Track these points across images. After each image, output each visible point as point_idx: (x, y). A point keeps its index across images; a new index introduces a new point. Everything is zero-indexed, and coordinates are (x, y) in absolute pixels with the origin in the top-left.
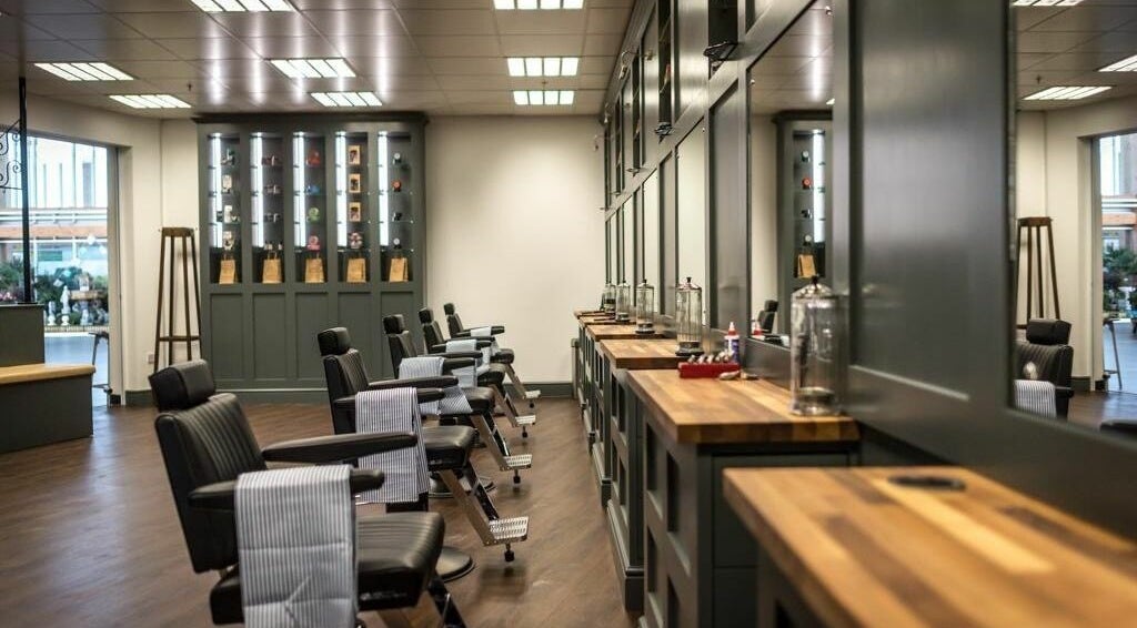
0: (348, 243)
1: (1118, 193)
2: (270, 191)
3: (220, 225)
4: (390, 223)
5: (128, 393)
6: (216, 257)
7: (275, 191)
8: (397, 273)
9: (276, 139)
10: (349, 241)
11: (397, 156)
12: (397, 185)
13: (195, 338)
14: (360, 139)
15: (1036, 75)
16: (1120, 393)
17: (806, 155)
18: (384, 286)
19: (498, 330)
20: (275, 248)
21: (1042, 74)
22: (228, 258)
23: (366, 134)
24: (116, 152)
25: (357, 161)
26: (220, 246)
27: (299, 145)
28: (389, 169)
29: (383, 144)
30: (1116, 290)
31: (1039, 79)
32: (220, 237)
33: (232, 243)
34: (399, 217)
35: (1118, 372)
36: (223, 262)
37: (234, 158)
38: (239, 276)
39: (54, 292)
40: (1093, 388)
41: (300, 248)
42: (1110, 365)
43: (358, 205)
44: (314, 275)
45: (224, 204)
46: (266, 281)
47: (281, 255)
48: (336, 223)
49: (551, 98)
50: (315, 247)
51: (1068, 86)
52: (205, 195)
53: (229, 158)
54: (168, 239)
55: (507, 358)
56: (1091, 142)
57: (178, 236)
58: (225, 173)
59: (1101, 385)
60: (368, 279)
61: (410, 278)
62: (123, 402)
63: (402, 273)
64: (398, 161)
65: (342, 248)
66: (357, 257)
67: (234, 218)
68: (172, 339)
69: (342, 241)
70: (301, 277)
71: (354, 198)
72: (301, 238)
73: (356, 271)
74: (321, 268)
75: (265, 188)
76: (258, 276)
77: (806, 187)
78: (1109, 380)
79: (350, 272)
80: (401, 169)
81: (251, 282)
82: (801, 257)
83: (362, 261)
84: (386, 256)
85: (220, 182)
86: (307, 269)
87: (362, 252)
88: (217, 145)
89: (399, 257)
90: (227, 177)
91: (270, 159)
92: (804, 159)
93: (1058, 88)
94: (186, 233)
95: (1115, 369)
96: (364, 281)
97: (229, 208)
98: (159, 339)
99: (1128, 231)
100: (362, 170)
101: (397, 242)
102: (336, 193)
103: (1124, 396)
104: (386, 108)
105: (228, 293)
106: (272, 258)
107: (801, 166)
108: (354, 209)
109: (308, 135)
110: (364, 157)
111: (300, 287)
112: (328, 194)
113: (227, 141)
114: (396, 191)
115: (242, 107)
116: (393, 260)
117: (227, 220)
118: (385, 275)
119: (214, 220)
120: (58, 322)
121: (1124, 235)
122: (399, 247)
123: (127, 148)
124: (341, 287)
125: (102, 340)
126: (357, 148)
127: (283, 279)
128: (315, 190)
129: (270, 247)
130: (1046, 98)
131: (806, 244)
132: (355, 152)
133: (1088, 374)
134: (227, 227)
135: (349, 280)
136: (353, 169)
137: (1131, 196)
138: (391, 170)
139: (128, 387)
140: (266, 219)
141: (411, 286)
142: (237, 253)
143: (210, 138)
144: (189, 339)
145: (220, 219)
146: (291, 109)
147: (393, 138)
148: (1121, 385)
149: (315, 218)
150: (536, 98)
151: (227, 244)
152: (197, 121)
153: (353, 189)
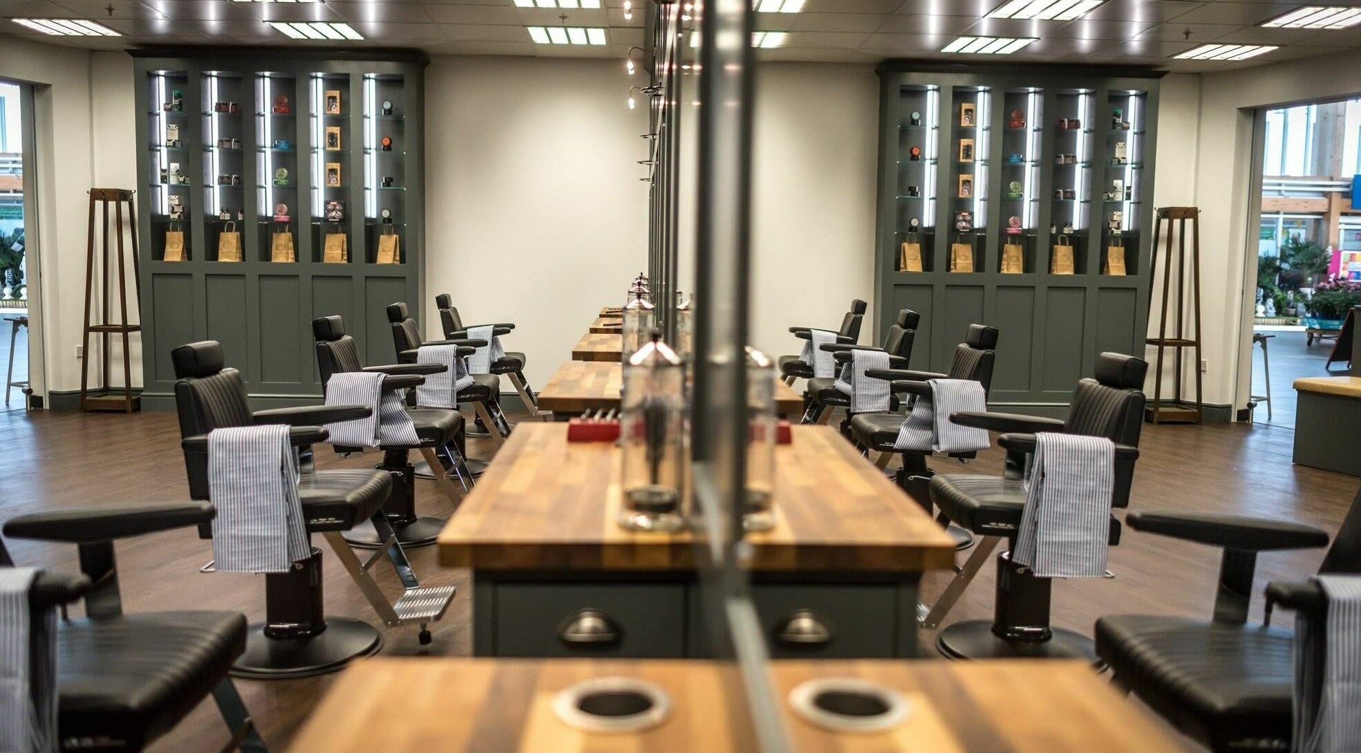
0: (325, 214)
1: (1308, 174)
2: (226, 145)
3: (165, 187)
4: (379, 190)
5: (53, 395)
6: (160, 227)
7: (233, 145)
8: (387, 254)
9: (234, 78)
10: (327, 211)
11: (387, 105)
12: (387, 142)
13: (135, 328)
14: (339, 83)
15: (1183, 28)
16: (1267, 426)
17: (916, 116)
18: (370, 269)
19: (502, 329)
20: (234, 217)
21: (1192, 28)
22: (175, 230)
23: (348, 75)
24: (32, 91)
25: (336, 110)
26: (166, 212)
27: (265, 88)
28: (377, 120)
29: (370, 88)
30: (1297, 291)
31: (1187, 33)
32: (166, 203)
33: (179, 210)
34: (388, 182)
35: (1268, 399)
36: (168, 234)
37: (180, 102)
38: (188, 251)
39: (13, 259)
40: (1234, 419)
41: (267, 218)
42: (1258, 389)
43: (337, 166)
44: (283, 254)
45: (170, 161)
46: (222, 259)
47: (241, 227)
48: (310, 188)
49: (578, 37)
50: (283, 218)
51: (1224, 44)
52: (146, 148)
53: (175, 102)
54: (99, 204)
55: (513, 366)
56: (1255, 115)
57: (112, 200)
58: (170, 121)
59: (1245, 415)
60: (349, 260)
61: (403, 260)
62: (46, 405)
63: (391, 254)
64: (389, 112)
65: (319, 219)
66: (337, 232)
67: (182, 179)
68: (106, 329)
69: (319, 210)
70: (266, 254)
71: (334, 157)
72: (267, 204)
73: (334, 249)
74: (291, 245)
75: (220, 141)
76: (213, 253)
77: (914, 158)
78: (1255, 409)
79: (327, 251)
80: (392, 121)
81: (203, 260)
82: (906, 244)
83: (343, 237)
84: (373, 231)
85: (165, 132)
86: (274, 247)
87: (343, 225)
88: (161, 84)
89: (390, 234)
90: (173, 126)
91: (227, 105)
92: (914, 122)
93: (1213, 47)
94: (123, 195)
95: (1265, 396)
96: (345, 262)
97: (175, 166)
98: (88, 329)
99: (1317, 221)
100: (343, 121)
101: (386, 214)
102: (311, 150)
103: (1273, 430)
104: (369, 44)
105: (174, 274)
106: (230, 230)
107: (910, 131)
108: (332, 171)
109: (277, 74)
110: (344, 104)
111: (264, 268)
112: (300, 151)
113: (172, 80)
114: (386, 149)
115: (191, 38)
116: (382, 237)
117: (173, 180)
118: (371, 256)
119: (159, 182)
120: (16, 295)
121: (1312, 224)
122: (389, 220)
123: (47, 86)
124: (316, 269)
125: (22, 327)
126: (336, 93)
127: (243, 258)
128: (283, 145)
129: (227, 217)
130: (1200, 57)
131: (912, 229)
132: (334, 98)
133: (1230, 401)
134: (174, 190)
135: (326, 260)
136: (332, 120)
137: (1324, 179)
138: (380, 122)
139: (51, 387)
140: (222, 181)
141: (403, 271)
142: (185, 223)
143: (152, 76)
144: (126, 329)
145: (164, 180)
146: (256, 41)
147: (384, 82)
148: (1270, 415)
149: (283, 182)
150: (558, 36)
151: (173, 212)
152: (134, 53)
153: (332, 145)
